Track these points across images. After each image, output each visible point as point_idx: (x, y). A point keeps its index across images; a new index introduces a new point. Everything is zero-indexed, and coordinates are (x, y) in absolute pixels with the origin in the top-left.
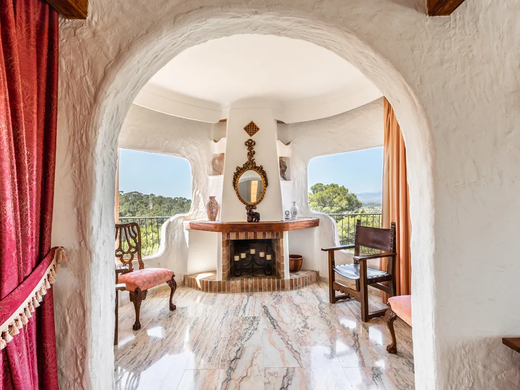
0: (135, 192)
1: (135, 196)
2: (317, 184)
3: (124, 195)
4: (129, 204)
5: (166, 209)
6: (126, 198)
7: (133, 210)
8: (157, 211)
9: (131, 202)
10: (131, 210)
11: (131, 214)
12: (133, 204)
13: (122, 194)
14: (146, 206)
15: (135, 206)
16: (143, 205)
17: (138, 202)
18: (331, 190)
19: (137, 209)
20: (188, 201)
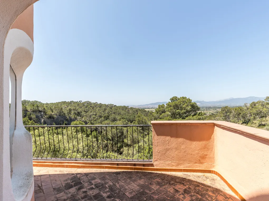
0: (88, 101)
1: (88, 103)
2: (174, 97)
3: (82, 103)
4: (84, 107)
5: (103, 110)
6: (83, 104)
7: (86, 111)
8: (98, 111)
9: (85, 106)
10: (85, 111)
11: (85, 113)
12: (87, 107)
13: (82, 102)
14: (93, 108)
15: (87, 108)
16: (91, 108)
17: (89, 106)
18: (182, 100)
19: (88, 110)
20: (114, 106)
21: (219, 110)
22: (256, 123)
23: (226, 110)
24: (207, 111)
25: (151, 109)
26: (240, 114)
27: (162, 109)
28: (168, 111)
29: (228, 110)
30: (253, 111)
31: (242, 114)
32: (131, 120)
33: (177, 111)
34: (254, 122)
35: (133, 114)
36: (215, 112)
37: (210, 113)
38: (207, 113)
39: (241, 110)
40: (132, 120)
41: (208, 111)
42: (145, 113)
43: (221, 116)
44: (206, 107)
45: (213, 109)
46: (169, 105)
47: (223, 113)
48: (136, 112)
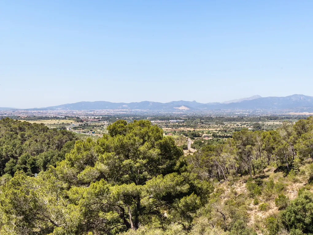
21: (229, 125)
22: (303, 173)
23: (244, 139)
24: (202, 127)
25: (63, 119)
26: (274, 149)
27: (85, 154)
28: (102, 161)
29: (248, 138)
30: (299, 146)
31: (276, 150)
32: (4, 154)
33: (126, 162)
34: (301, 168)
35: (11, 136)
36: (219, 131)
37: (209, 133)
38: (203, 132)
39: (275, 139)
40: (7, 155)
41: (205, 128)
42: (45, 136)
43: (232, 153)
44: (201, 118)
45: (217, 123)
46: (104, 144)
47: (238, 144)
48: (20, 133)
